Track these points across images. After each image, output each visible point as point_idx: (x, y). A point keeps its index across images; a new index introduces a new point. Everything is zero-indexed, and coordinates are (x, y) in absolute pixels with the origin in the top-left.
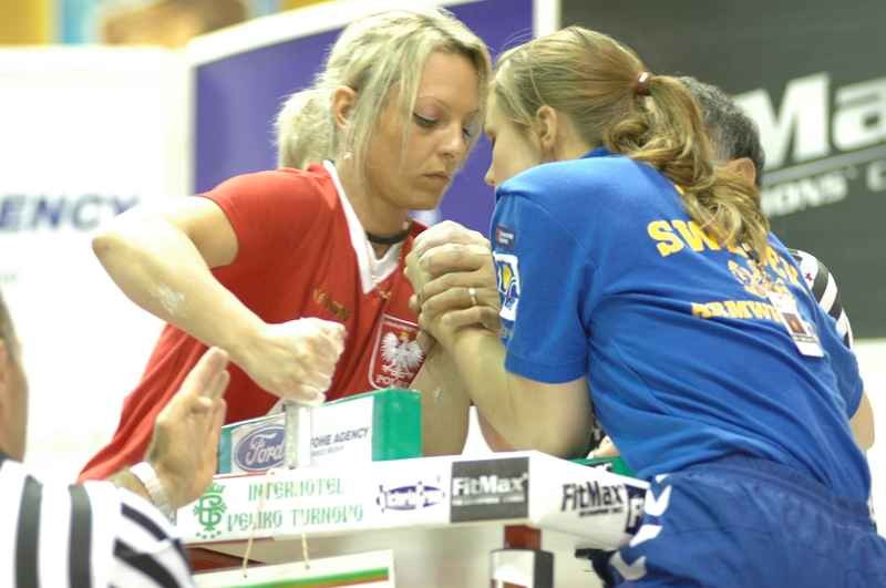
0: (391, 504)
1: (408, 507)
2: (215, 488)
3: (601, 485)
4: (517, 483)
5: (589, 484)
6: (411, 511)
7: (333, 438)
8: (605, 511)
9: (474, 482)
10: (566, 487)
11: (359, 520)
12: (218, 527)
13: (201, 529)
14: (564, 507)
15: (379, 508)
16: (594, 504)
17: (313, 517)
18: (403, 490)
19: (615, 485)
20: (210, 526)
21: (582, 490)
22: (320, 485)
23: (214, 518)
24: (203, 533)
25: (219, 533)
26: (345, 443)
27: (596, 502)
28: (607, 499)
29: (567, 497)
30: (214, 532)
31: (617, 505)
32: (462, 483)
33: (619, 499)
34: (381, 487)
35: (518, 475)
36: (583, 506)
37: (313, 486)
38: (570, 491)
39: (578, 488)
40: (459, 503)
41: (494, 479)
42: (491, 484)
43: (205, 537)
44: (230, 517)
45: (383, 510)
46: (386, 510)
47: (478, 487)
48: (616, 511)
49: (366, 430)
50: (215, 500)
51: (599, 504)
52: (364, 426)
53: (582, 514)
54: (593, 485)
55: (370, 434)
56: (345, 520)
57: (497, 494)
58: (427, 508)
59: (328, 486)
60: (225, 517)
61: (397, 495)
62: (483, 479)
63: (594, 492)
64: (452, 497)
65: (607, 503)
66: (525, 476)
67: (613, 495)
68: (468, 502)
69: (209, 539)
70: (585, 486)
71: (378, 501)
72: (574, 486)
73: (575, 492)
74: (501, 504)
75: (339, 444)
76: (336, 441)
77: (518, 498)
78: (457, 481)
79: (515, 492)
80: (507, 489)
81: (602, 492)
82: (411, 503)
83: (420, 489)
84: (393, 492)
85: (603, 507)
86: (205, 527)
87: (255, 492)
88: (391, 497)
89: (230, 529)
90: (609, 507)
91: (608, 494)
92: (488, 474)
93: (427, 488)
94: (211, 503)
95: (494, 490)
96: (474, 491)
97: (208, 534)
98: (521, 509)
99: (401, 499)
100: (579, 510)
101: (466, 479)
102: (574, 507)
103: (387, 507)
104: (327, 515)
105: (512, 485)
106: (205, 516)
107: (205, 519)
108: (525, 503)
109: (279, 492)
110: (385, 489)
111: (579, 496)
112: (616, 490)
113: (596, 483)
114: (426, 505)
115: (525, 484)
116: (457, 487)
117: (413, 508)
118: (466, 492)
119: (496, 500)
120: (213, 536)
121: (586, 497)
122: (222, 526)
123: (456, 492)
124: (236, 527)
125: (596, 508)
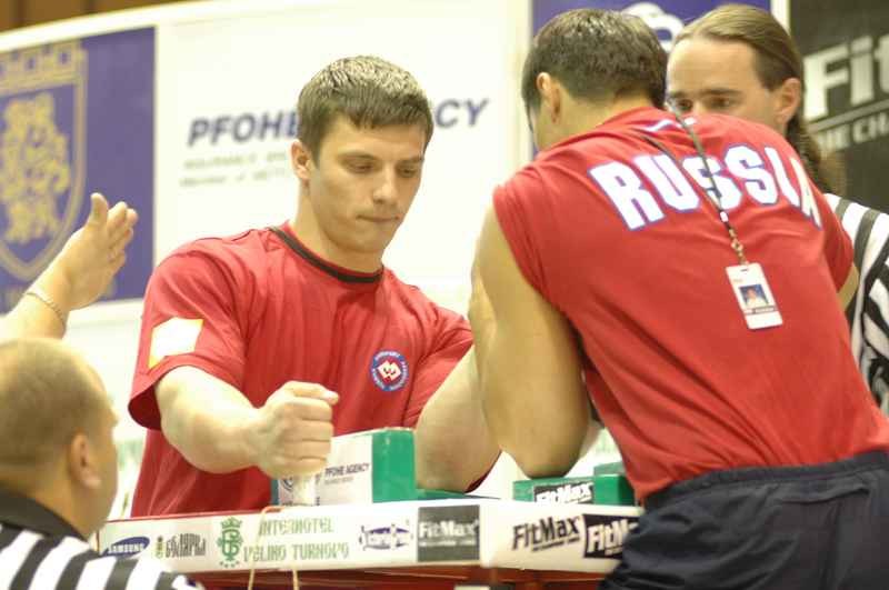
0: (371, 543)
1: (384, 547)
2: (235, 523)
3: (555, 520)
4: (470, 528)
5: (542, 522)
6: (386, 550)
7: (345, 469)
8: (561, 543)
9: (436, 526)
10: (517, 528)
11: (345, 556)
12: (237, 558)
13: (223, 558)
14: (515, 546)
15: (361, 547)
16: (547, 539)
17: (311, 552)
18: (380, 531)
19: (572, 517)
20: (230, 556)
21: (534, 529)
22: (315, 523)
23: (234, 550)
24: (225, 563)
25: (238, 563)
26: (353, 475)
27: (550, 536)
28: (562, 532)
29: (518, 537)
30: (233, 562)
31: (573, 535)
32: (426, 527)
33: (575, 530)
34: (363, 528)
35: (471, 522)
36: (535, 542)
37: (310, 524)
38: (522, 531)
39: (530, 527)
40: (424, 544)
41: (451, 524)
42: (450, 529)
43: (226, 566)
44: (245, 549)
45: (364, 549)
46: (368, 549)
47: (439, 530)
48: (573, 540)
49: (367, 465)
50: (234, 534)
51: (553, 538)
52: (366, 462)
53: (535, 549)
54: (547, 522)
55: (370, 467)
56: (335, 556)
57: (455, 538)
58: (400, 548)
59: (322, 525)
60: (242, 549)
61: (376, 536)
62: (443, 524)
63: (548, 528)
64: (419, 539)
65: (560, 536)
66: (476, 522)
67: (569, 527)
68: (431, 544)
69: (230, 568)
70: (538, 524)
71: (360, 540)
72: (526, 525)
73: (527, 532)
74: (457, 547)
75: (348, 475)
76: (349, 471)
77: (471, 542)
78: (422, 524)
79: (469, 537)
80: (462, 534)
81: (556, 526)
82: (387, 543)
83: (393, 530)
84: (372, 532)
85: (557, 540)
86: (226, 557)
87: (264, 529)
88: (371, 537)
89: (246, 560)
90: (565, 539)
91: (564, 527)
92: (447, 520)
93: (399, 530)
94: (232, 536)
95: (452, 534)
96: (437, 535)
97: (229, 563)
98: (474, 552)
99: (378, 539)
100: (531, 546)
101: (429, 524)
102: (527, 544)
103: (368, 546)
104: (321, 550)
105: (466, 530)
106: (227, 546)
107: (227, 551)
108: (477, 546)
109: (284, 529)
110: (366, 530)
111: (531, 534)
112: (572, 522)
113: (550, 519)
114: (399, 545)
115: (477, 529)
116: (422, 531)
117: (388, 547)
118: (430, 534)
119: (453, 543)
120: (233, 566)
121: (539, 534)
122: (239, 557)
123: (422, 535)
124: (251, 559)
125: (550, 542)
